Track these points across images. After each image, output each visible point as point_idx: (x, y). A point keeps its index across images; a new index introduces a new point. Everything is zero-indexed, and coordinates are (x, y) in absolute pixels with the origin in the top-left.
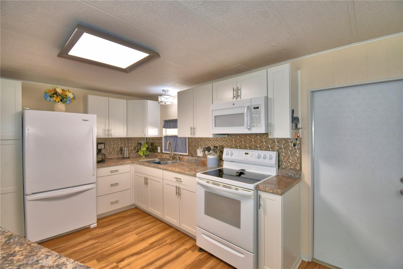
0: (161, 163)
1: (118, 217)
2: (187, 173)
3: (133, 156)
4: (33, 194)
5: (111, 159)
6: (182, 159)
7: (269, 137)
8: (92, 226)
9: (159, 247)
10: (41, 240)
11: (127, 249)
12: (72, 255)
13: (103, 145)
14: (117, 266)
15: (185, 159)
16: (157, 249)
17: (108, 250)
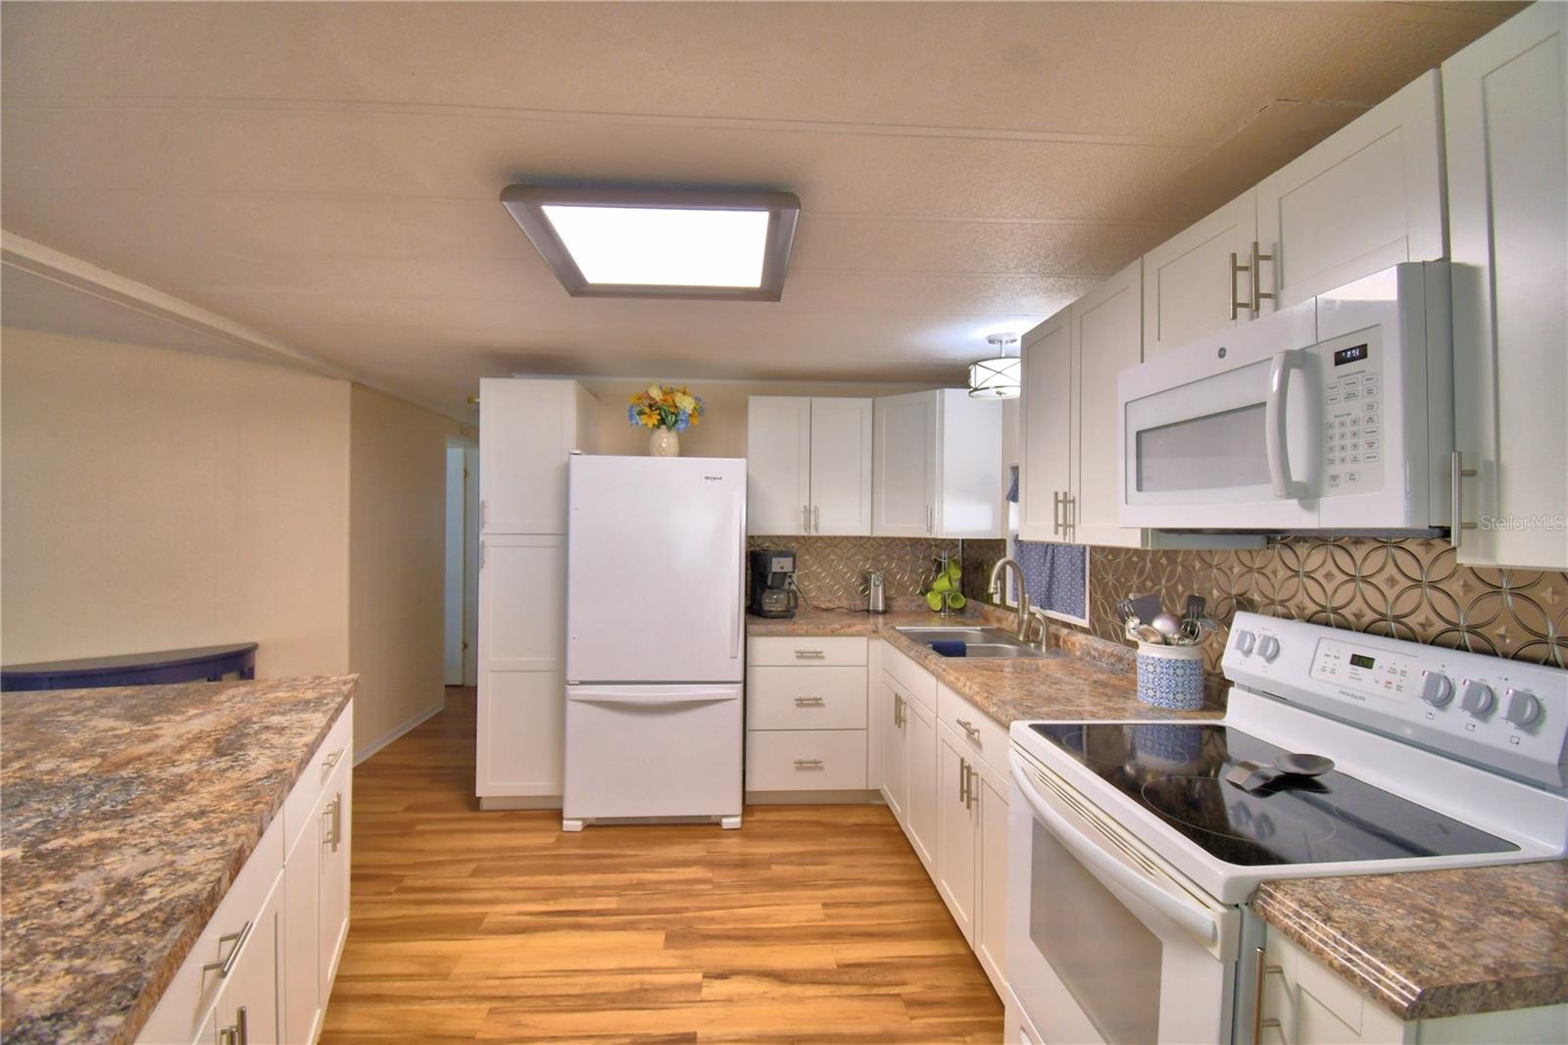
0: (968, 651)
1: (816, 818)
2: (992, 710)
3: (905, 609)
4: (582, 683)
5: (827, 610)
6: (1065, 642)
7: (1463, 559)
8: (727, 823)
9: (865, 991)
10: (598, 819)
11: (763, 943)
12: (627, 893)
13: (791, 559)
14: (698, 987)
15: (1073, 644)
16: (851, 996)
17: (711, 920)
